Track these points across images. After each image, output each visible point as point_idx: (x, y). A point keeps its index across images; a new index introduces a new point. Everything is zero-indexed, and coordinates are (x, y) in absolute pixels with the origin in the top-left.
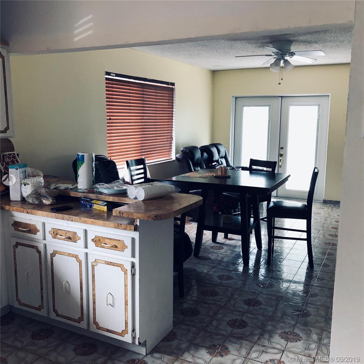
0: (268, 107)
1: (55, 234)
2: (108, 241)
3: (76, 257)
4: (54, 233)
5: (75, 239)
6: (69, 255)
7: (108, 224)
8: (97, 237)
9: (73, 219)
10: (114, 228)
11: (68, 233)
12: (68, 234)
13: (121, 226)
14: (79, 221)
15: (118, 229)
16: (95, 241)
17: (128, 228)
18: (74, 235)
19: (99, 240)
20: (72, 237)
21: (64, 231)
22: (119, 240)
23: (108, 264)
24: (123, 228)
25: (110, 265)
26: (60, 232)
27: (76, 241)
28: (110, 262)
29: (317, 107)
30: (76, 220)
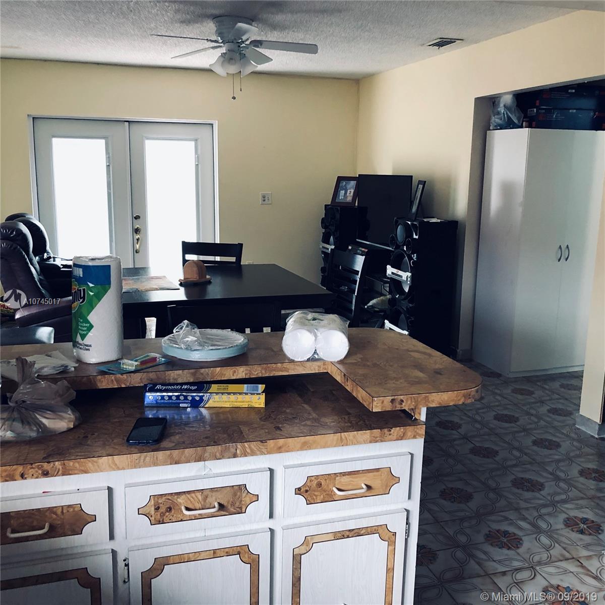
0: (103, 142)
1: (163, 509)
2: (345, 479)
3: (239, 553)
4: (157, 509)
5: (237, 504)
6: (215, 554)
7: (351, 438)
8: (313, 478)
9: (238, 451)
10: (371, 442)
11: (214, 494)
12: (214, 498)
13: (390, 435)
14: (258, 452)
15: (382, 441)
16: (307, 491)
17: (409, 434)
18: (235, 494)
19: (320, 485)
20: (228, 502)
21: (199, 495)
22: (378, 470)
23: (343, 537)
24: (395, 437)
25: (348, 537)
26: (181, 500)
27: (241, 508)
28: (349, 530)
29: (193, 143)
30: (248, 450)
